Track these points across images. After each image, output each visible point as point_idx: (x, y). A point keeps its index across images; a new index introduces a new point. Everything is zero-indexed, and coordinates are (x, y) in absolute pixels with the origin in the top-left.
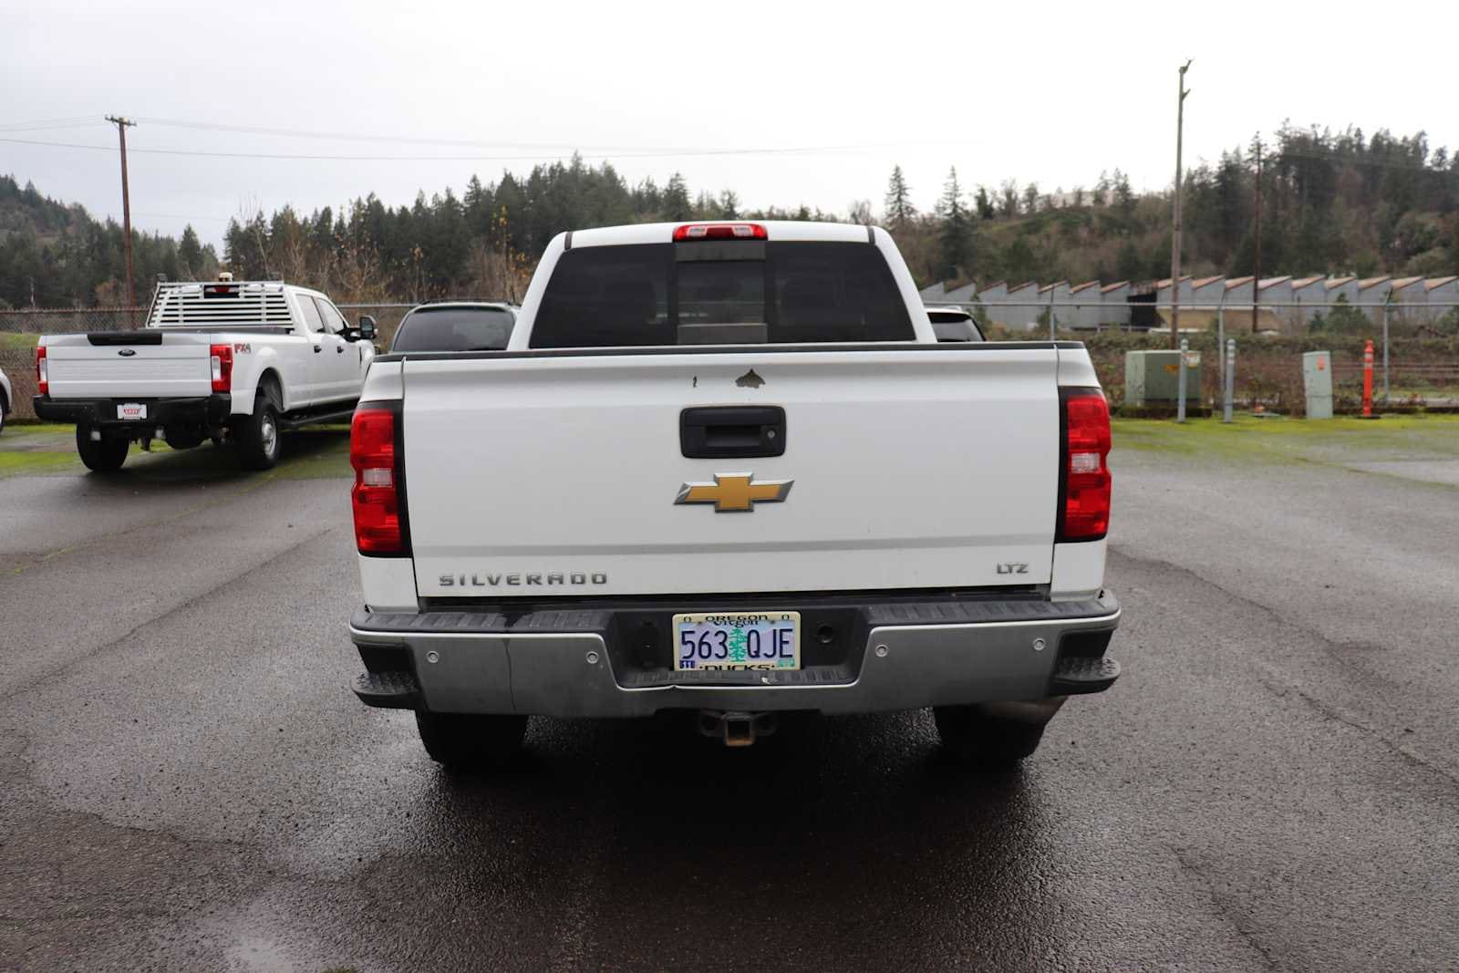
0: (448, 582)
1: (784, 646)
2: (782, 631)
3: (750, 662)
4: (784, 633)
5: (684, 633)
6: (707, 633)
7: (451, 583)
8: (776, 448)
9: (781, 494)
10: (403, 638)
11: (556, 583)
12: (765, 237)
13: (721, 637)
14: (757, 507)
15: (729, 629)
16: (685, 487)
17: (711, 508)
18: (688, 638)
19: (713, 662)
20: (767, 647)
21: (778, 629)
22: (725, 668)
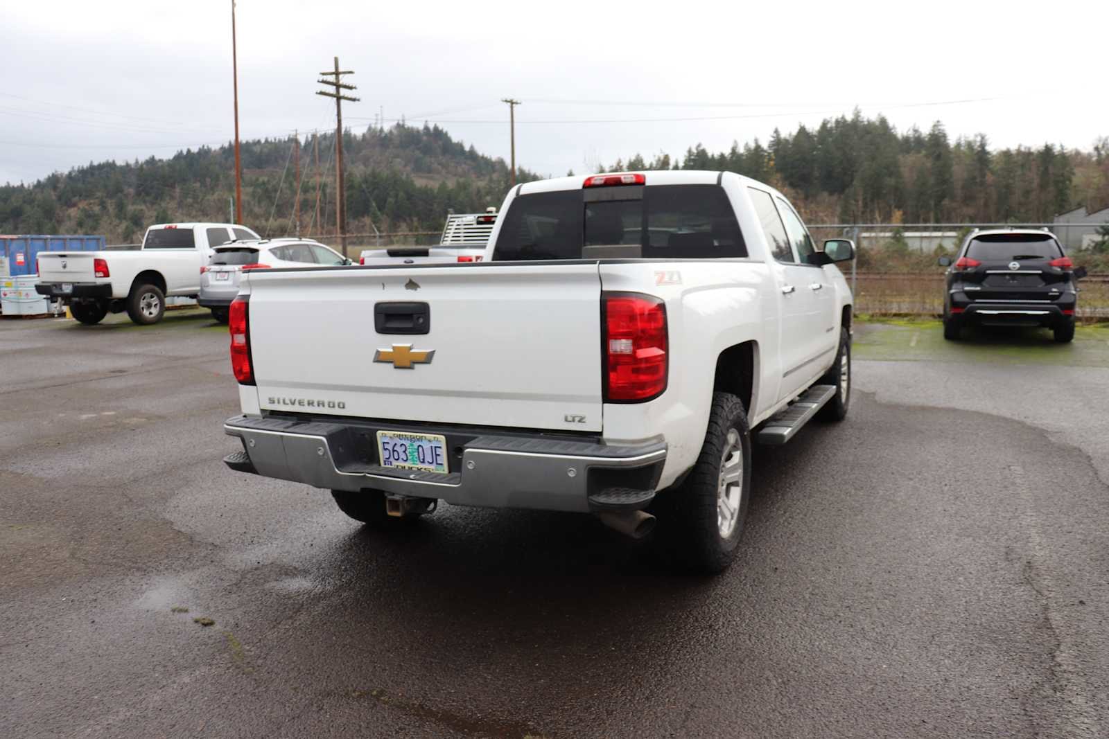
0: (272, 401)
1: (438, 457)
2: (436, 447)
3: (420, 466)
4: (437, 449)
5: (384, 443)
6: (396, 444)
7: (274, 402)
8: (423, 329)
9: (428, 359)
10: (239, 431)
11: (321, 406)
12: (644, 184)
13: (403, 448)
14: (416, 366)
15: (407, 443)
16: (378, 352)
17: (391, 366)
18: (386, 446)
19: (400, 463)
20: (429, 459)
21: (433, 446)
22: (407, 468)
